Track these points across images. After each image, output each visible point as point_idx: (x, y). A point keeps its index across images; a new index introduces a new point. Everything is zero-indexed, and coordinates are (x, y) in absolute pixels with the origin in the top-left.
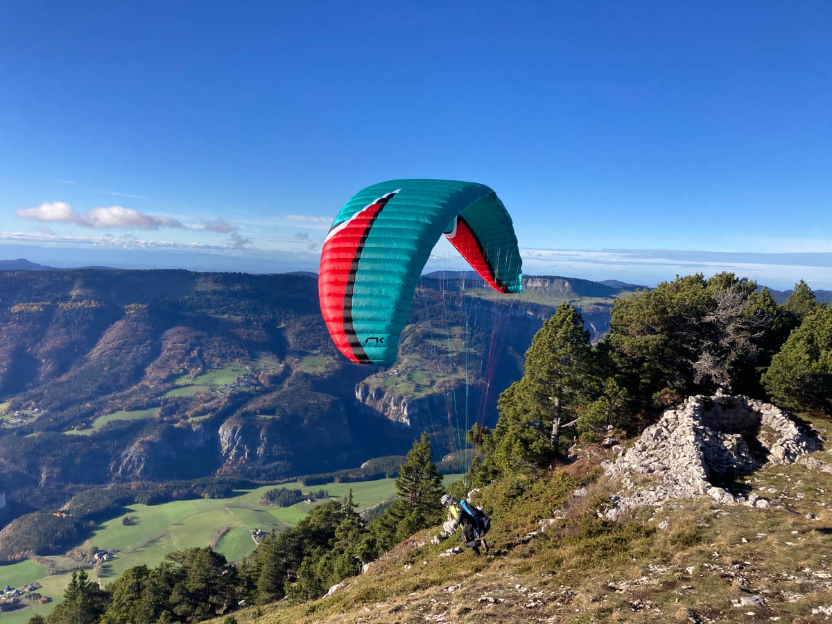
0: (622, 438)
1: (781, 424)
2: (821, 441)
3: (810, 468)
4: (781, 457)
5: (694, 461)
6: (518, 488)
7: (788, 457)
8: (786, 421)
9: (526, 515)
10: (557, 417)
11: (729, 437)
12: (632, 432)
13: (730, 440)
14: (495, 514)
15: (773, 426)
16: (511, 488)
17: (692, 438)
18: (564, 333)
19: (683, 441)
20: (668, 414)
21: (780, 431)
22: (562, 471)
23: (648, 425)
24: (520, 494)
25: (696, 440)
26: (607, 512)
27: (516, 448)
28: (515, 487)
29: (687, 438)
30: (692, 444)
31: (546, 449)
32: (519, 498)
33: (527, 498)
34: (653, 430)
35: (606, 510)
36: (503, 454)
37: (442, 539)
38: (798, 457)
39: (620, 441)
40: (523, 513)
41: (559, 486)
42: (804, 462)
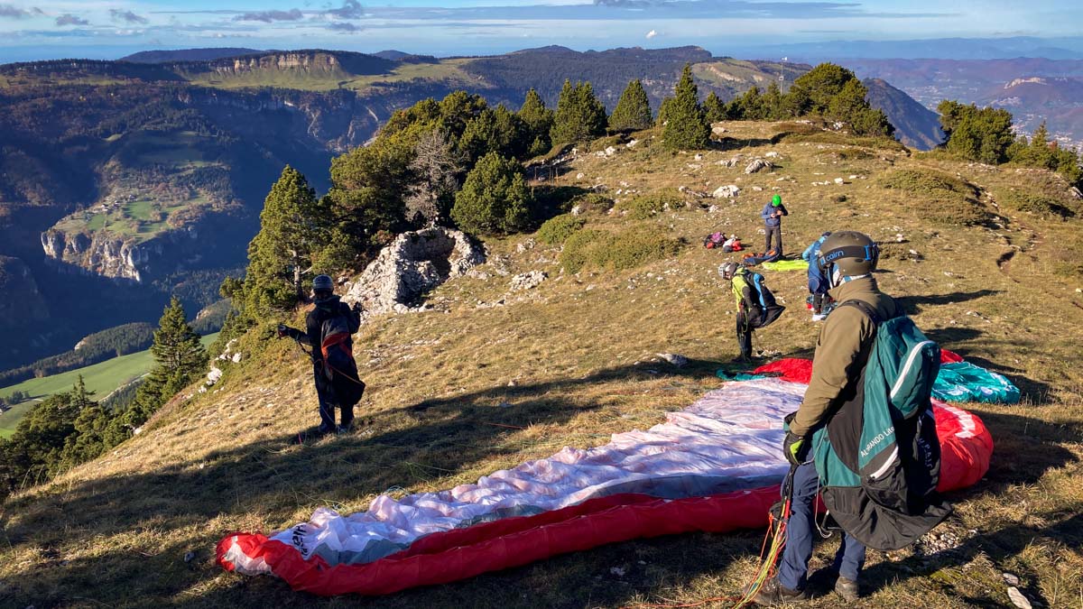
0: (351, 275)
1: (463, 246)
2: (486, 256)
3: (473, 278)
4: (457, 272)
7: (462, 272)
8: (466, 244)
10: (296, 266)
11: (422, 264)
12: (359, 269)
13: (423, 266)
14: (252, 356)
15: (458, 249)
17: (395, 270)
18: (290, 195)
19: (390, 272)
20: (384, 251)
21: (461, 252)
23: (370, 262)
25: (398, 270)
27: (263, 298)
29: (392, 270)
30: (395, 274)
31: (289, 295)
32: (271, 339)
34: (373, 265)
36: (252, 306)
37: (208, 387)
38: (467, 271)
39: (350, 278)
42: (470, 273)
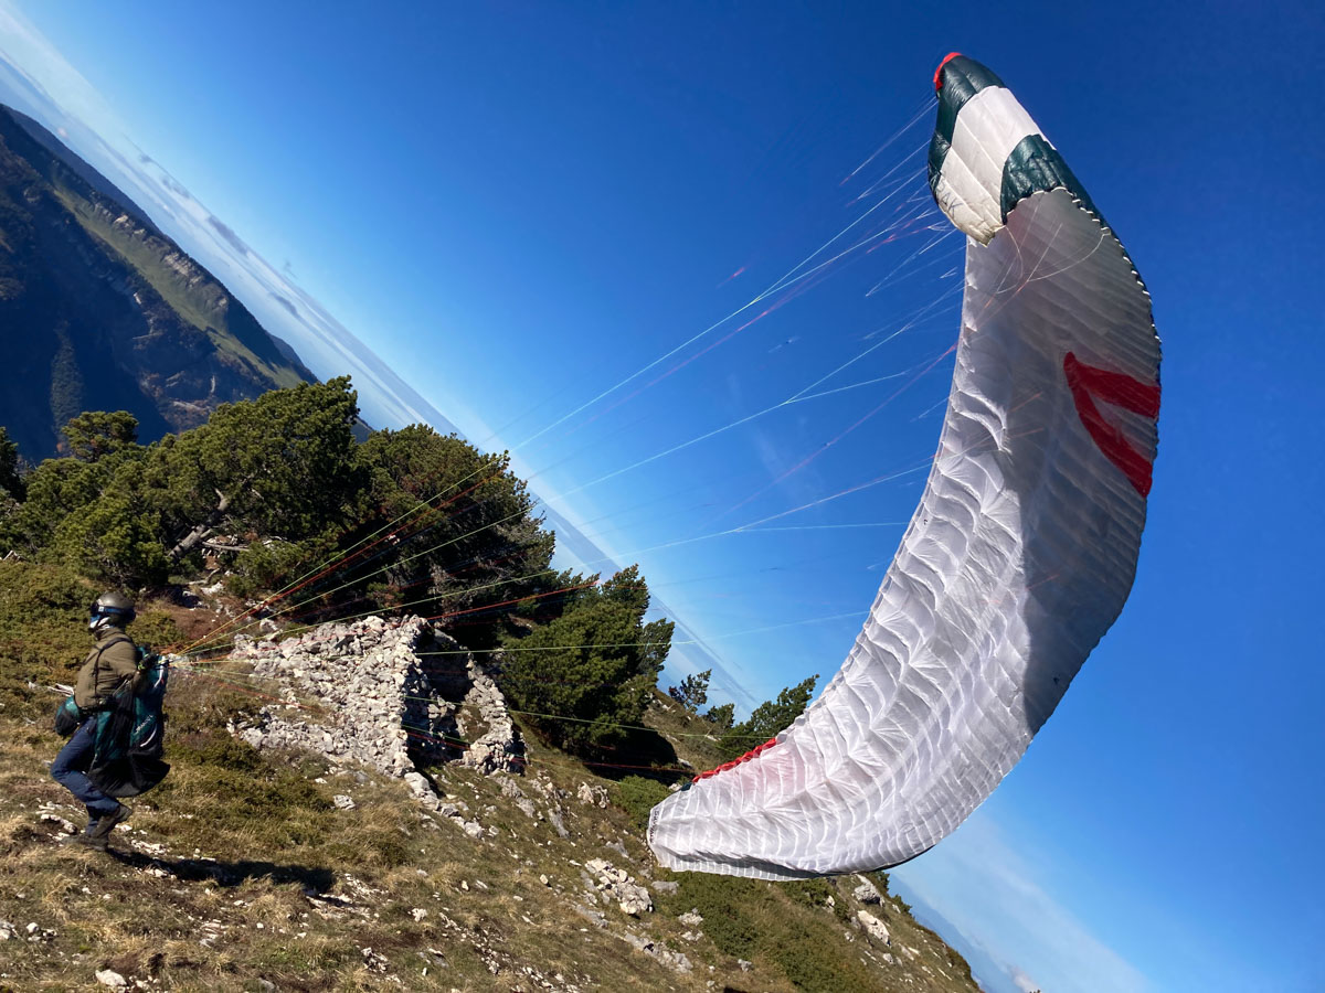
0: (285, 615)
1: (496, 715)
2: (524, 762)
3: (505, 794)
4: (480, 760)
5: (393, 715)
6: (69, 596)
7: (487, 766)
8: (504, 714)
9: (60, 648)
10: (207, 525)
11: (441, 702)
13: (439, 707)
15: (484, 712)
16: (58, 589)
18: (321, 420)
19: (386, 674)
20: (373, 622)
21: (488, 723)
22: (166, 612)
23: (334, 618)
24: (66, 607)
26: (245, 728)
27: (116, 533)
28: (66, 590)
29: (395, 676)
30: (398, 688)
33: (74, 620)
34: (341, 632)
35: (243, 725)
38: (496, 771)
40: (55, 641)
41: (147, 632)
42: (502, 781)
